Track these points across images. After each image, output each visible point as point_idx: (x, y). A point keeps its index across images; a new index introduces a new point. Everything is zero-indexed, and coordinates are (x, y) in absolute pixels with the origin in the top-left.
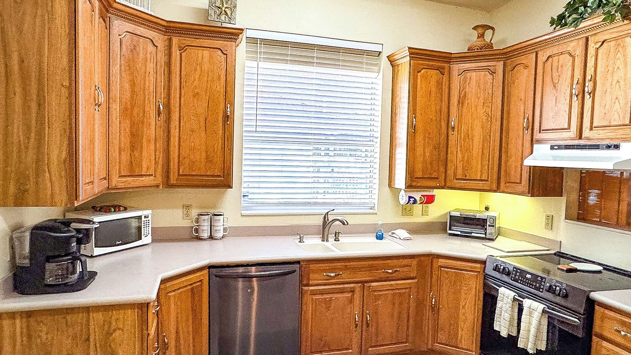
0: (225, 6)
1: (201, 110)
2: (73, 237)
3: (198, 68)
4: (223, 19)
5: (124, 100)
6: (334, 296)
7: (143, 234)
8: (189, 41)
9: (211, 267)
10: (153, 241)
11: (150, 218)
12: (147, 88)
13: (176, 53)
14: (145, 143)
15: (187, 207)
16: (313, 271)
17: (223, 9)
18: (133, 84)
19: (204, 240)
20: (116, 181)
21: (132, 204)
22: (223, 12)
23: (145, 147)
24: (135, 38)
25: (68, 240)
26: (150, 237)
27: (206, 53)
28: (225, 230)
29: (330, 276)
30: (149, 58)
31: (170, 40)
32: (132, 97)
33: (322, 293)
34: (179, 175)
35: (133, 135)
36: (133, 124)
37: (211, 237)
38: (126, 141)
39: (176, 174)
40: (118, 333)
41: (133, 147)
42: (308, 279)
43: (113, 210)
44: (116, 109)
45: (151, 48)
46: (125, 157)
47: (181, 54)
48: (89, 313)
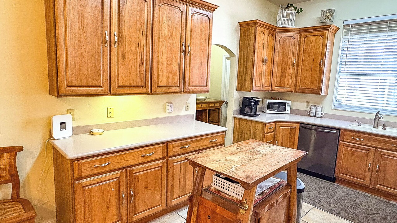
0: (328, 15)
1: (310, 62)
2: (253, 101)
3: (311, 44)
4: (327, 21)
5: (279, 60)
6: (357, 150)
7: (286, 109)
8: (307, 34)
9: (301, 123)
10: (290, 113)
11: (290, 104)
12: (289, 55)
13: (303, 40)
14: (287, 75)
15: (308, 102)
16: (347, 135)
17: (327, 16)
18: (283, 54)
19: (312, 116)
20: (274, 88)
21: (284, 98)
22: (327, 18)
23: (287, 77)
24: (285, 37)
25: (251, 102)
26: (289, 111)
27: (314, 38)
28: (322, 114)
29: (356, 140)
30: (291, 44)
31: (301, 35)
32: (283, 58)
33: (350, 146)
34: (300, 88)
35: (282, 72)
36: (282, 68)
37: (315, 116)
38: (280, 75)
39: (299, 88)
40: (258, 130)
41: (282, 77)
42: (343, 138)
43: (276, 99)
44: (276, 64)
45: (292, 40)
46: (278, 80)
47: (304, 40)
48: (251, 122)
